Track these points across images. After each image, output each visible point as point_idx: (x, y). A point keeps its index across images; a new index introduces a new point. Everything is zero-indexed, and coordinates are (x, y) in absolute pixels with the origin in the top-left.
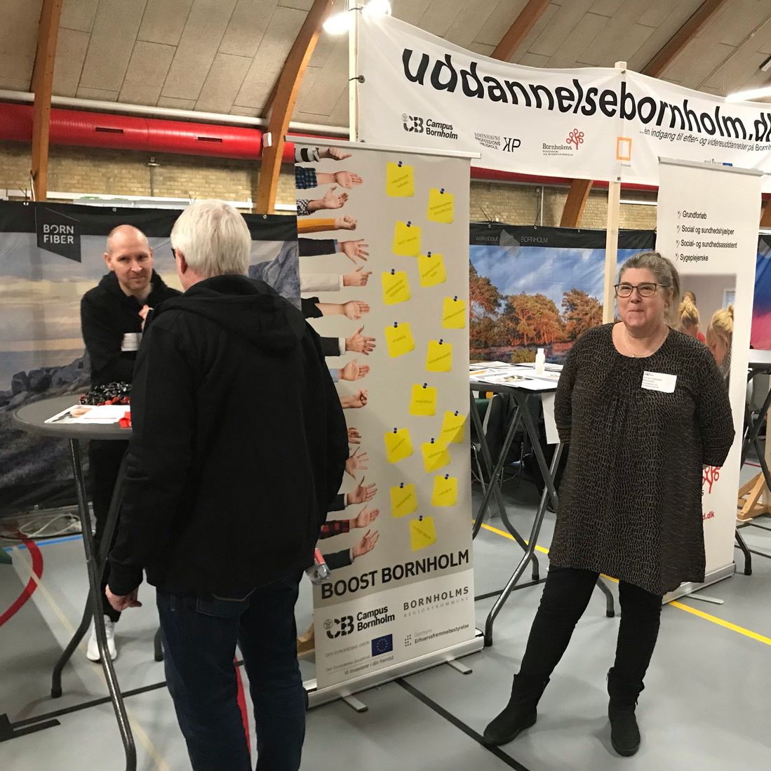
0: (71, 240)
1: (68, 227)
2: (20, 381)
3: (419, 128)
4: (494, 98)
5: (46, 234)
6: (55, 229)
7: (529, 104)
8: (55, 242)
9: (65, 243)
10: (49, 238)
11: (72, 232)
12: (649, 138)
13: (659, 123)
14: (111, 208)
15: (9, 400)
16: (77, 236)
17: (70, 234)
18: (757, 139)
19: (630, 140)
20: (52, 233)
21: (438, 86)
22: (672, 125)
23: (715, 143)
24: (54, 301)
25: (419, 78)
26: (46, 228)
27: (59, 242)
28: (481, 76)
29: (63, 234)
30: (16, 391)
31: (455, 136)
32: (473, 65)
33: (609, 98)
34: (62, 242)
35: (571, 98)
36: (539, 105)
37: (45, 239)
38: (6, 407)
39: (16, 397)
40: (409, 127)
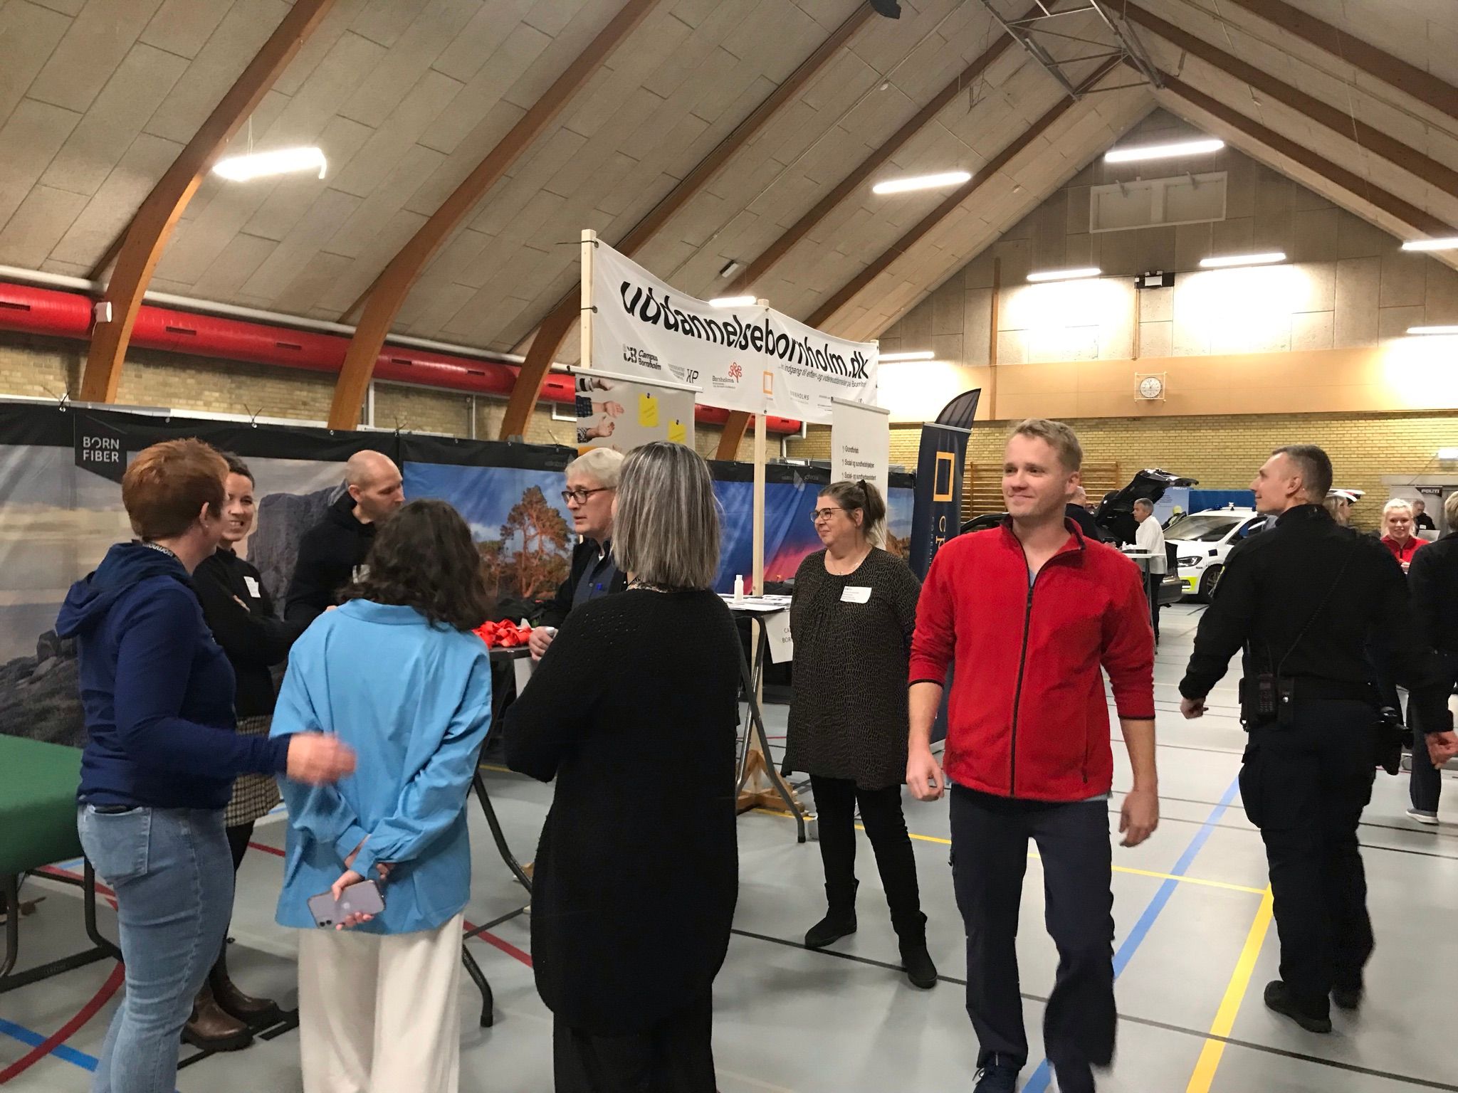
0: (115, 457)
1: (112, 441)
2: (49, 643)
3: (634, 358)
4: (686, 332)
5: (86, 449)
6: (97, 443)
7: (708, 338)
8: (96, 459)
9: (108, 461)
10: (90, 453)
11: (117, 447)
12: (785, 373)
13: (790, 359)
14: (164, 418)
15: (32, 669)
16: (123, 452)
17: (115, 449)
18: (854, 375)
19: (772, 375)
20: (93, 448)
21: (644, 317)
22: (800, 362)
23: (828, 379)
24: (93, 536)
25: (631, 310)
26: (87, 441)
27: (101, 459)
28: (672, 308)
29: (106, 449)
30: (42, 658)
31: (658, 367)
32: (667, 298)
33: (757, 334)
34: (105, 460)
35: (735, 334)
36: (715, 340)
37: (85, 456)
38: (28, 678)
39: (43, 664)
40: (628, 357)
